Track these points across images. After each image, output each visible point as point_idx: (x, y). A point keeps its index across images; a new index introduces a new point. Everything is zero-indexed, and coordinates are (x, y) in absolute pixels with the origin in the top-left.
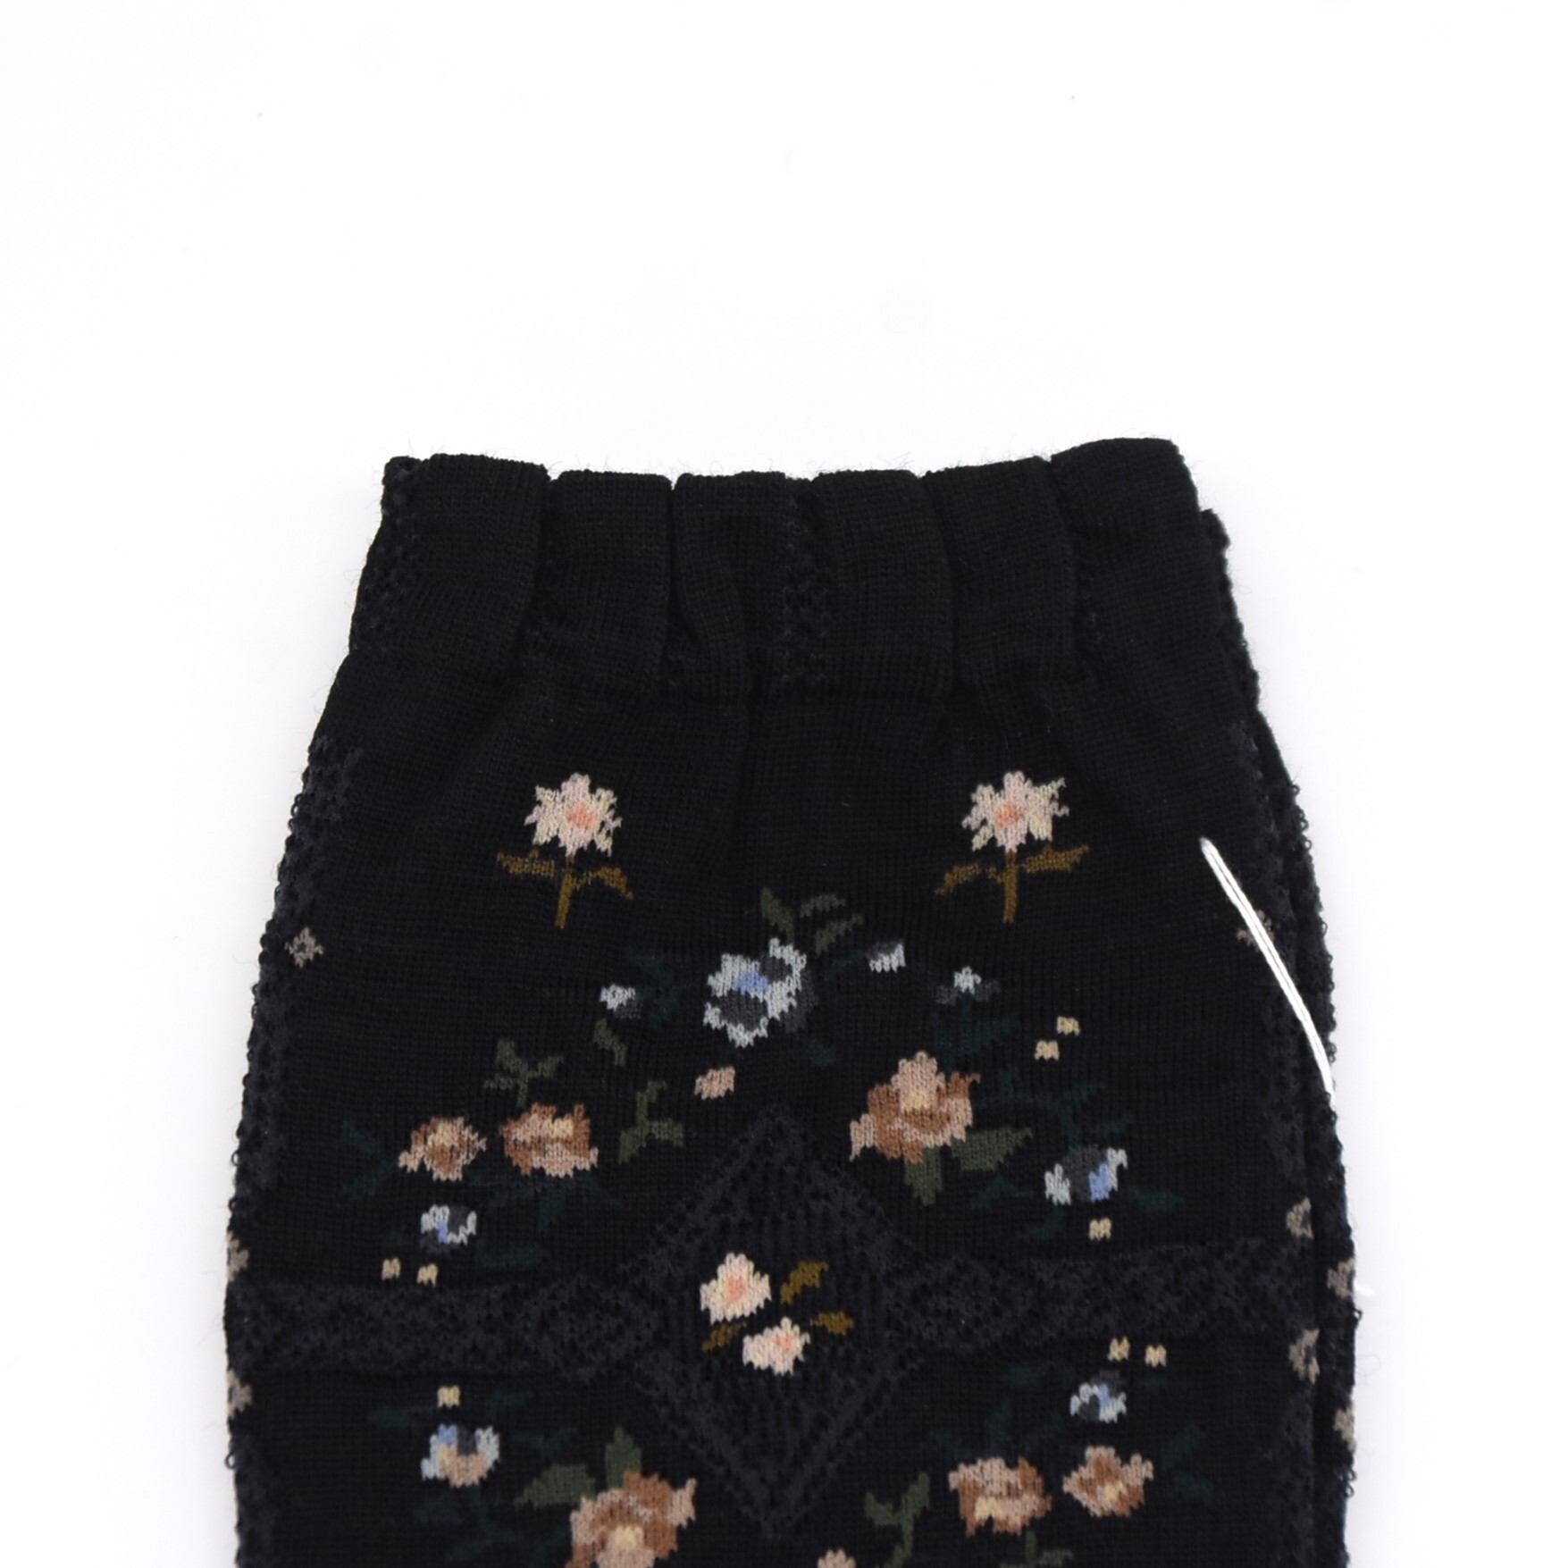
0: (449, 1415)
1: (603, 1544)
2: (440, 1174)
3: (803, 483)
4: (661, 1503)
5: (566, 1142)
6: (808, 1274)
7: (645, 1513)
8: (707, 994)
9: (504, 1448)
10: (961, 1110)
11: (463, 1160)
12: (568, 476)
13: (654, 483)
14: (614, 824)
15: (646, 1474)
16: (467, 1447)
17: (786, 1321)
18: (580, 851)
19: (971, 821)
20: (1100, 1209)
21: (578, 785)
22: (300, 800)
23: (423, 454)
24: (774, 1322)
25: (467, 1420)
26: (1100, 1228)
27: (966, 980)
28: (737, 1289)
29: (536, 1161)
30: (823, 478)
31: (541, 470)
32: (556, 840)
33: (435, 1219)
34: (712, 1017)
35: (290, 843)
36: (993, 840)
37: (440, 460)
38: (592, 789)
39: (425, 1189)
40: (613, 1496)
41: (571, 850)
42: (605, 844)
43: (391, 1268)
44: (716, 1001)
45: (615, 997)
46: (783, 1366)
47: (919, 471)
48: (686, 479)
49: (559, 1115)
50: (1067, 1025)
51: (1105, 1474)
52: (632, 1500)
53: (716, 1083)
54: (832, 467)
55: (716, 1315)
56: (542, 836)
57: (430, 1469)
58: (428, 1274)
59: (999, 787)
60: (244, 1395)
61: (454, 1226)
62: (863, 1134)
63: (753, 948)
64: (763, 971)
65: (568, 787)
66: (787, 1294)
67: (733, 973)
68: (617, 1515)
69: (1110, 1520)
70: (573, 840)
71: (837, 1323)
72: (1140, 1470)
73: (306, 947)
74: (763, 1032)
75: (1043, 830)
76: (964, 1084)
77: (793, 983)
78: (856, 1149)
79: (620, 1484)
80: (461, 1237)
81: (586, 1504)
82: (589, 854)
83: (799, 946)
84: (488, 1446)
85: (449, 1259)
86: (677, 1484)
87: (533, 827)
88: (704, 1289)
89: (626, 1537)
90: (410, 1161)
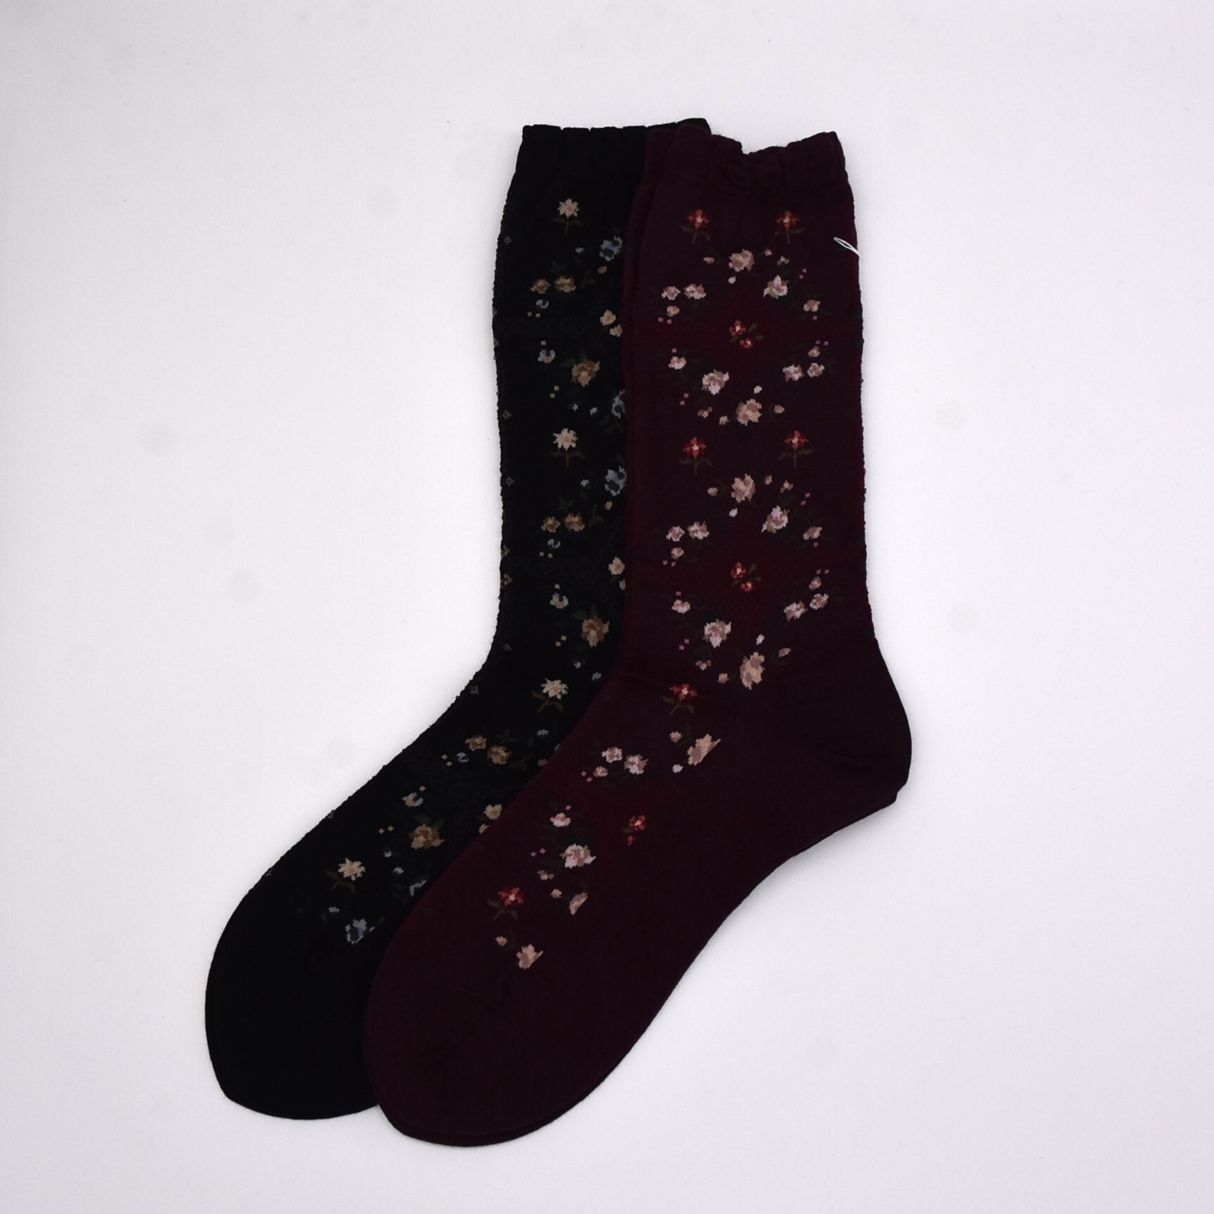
0: (544, 347)
1: (579, 375)
2: (540, 292)
3: (620, 129)
4: (593, 367)
5: (569, 284)
6: (624, 314)
7: (588, 368)
8: (600, 249)
9: (556, 354)
11: (545, 289)
12: (565, 129)
13: (585, 130)
14: (578, 210)
15: (588, 360)
16: (548, 354)
17: (619, 325)
18: (570, 217)
21: (569, 201)
22: (506, 206)
23: (531, 125)
24: (617, 325)
25: (548, 348)
28: (609, 318)
29: (562, 289)
30: (625, 128)
31: (559, 128)
32: (564, 214)
33: (539, 303)
34: (601, 255)
35: (504, 216)
37: (535, 126)
38: (573, 202)
39: (537, 296)
40: (581, 365)
41: (568, 216)
42: (576, 215)
43: (530, 314)
44: (602, 251)
45: (579, 250)
46: (619, 335)
47: (647, 126)
48: (593, 129)
49: (567, 278)
52: (586, 366)
53: (603, 270)
54: (626, 125)
55: (604, 324)
56: (561, 213)
57: (540, 359)
58: (538, 315)
60: (497, 343)
61: (544, 304)
63: (610, 239)
64: (613, 244)
65: (567, 202)
66: (619, 319)
67: (606, 244)
68: (582, 369)
70: (568, 214)
73: (508, 240)
74: (613, 258)
77: (620, 246)
79: (583, 362)
80: (545, 307)
81: (575, 367)
82: (572, 217)
83: (621, 238)
84: (553, 355)
85: (543, 312)
86: (596, 362)
87: (559, 211)
88: (601, 318)
89: (584, 374)
90: (533, 289)
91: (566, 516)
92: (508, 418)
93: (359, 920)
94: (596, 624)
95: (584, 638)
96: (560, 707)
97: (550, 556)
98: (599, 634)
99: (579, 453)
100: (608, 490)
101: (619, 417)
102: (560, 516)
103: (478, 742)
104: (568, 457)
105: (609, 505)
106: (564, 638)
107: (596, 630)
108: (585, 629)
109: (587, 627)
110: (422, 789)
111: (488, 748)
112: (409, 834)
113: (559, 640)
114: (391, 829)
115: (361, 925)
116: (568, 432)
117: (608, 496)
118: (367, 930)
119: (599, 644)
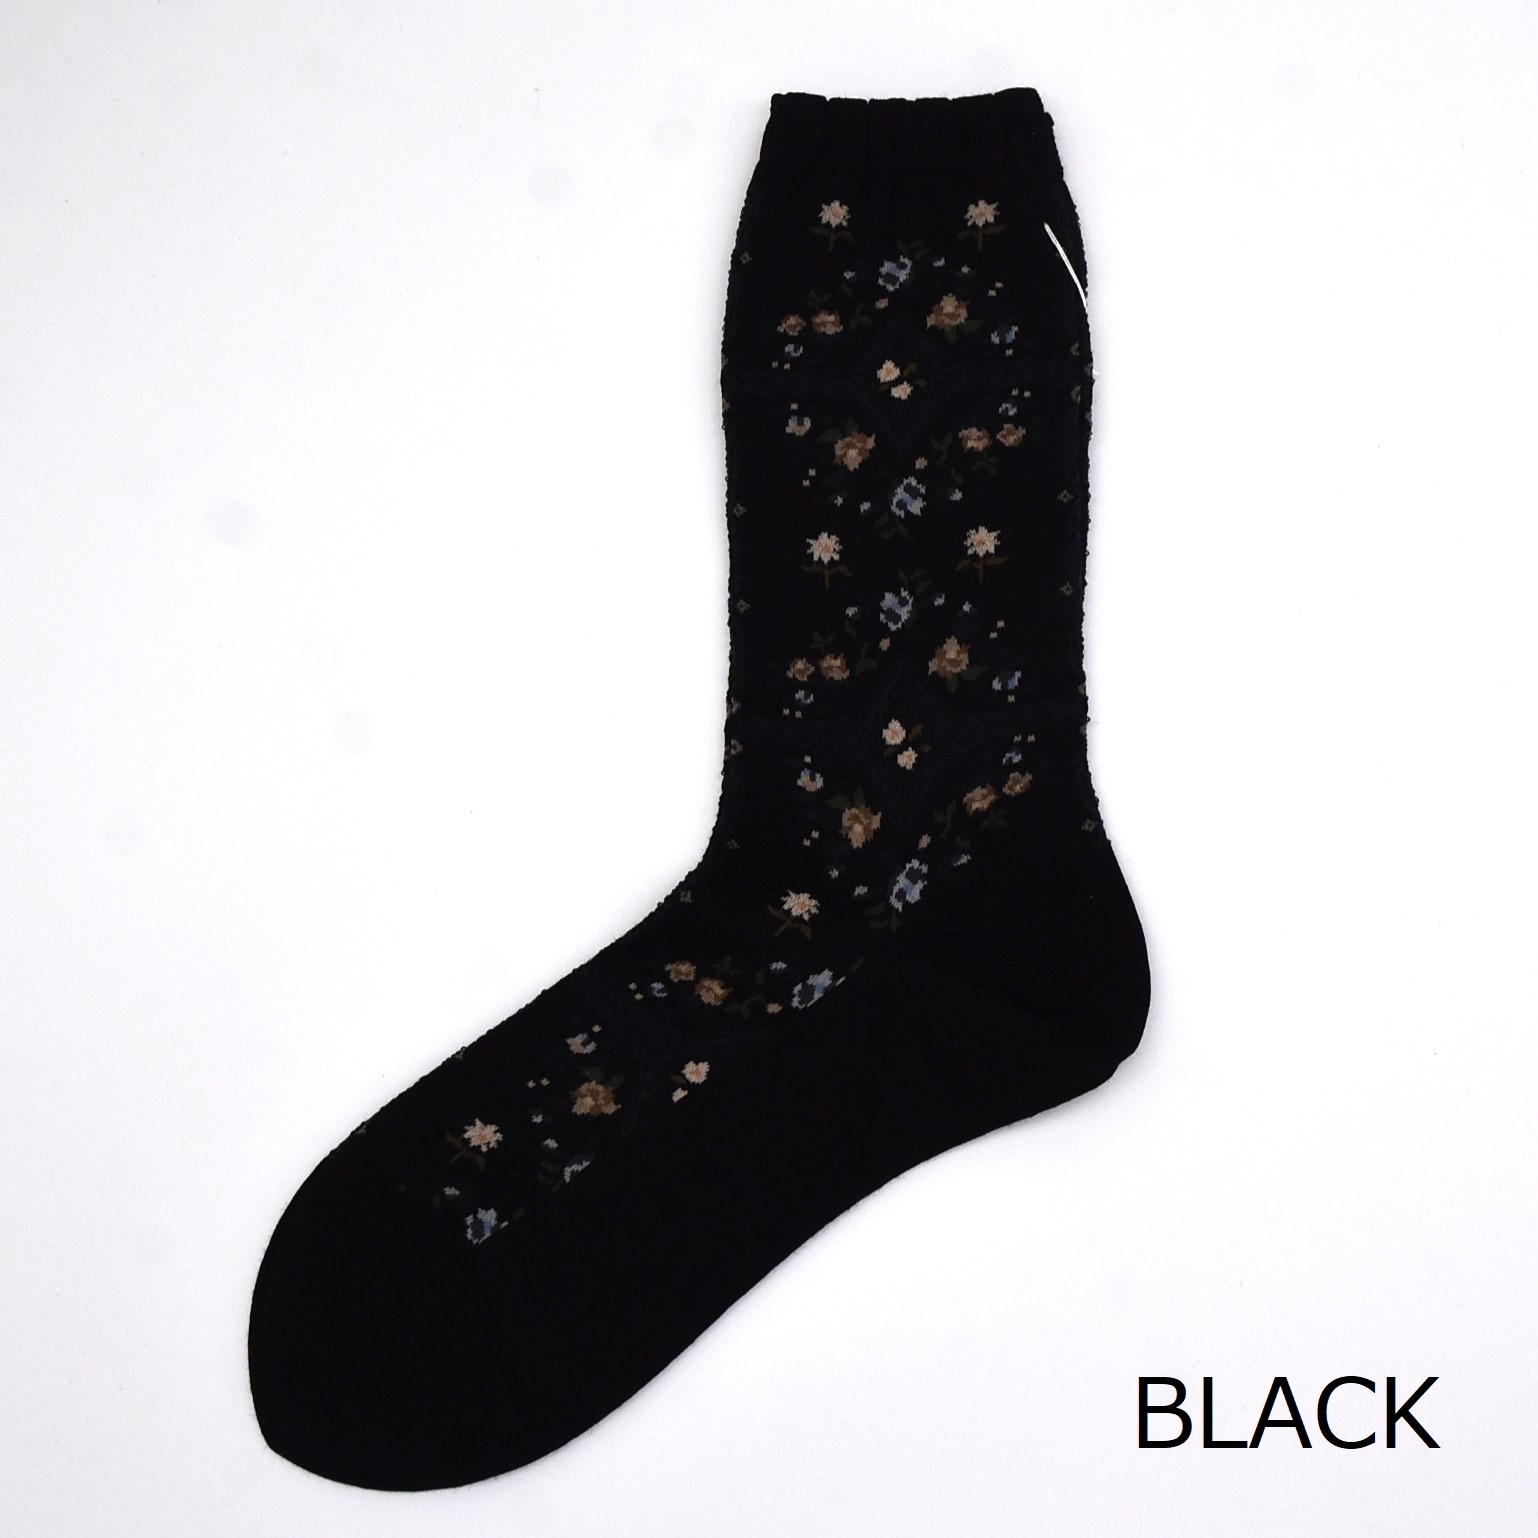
0: (794, 413)
1: (845, 454)
2: (791, 333)
3: (911, 102)
4: (865, 442)
5: (832, 323)
6: (912, 367)
7: (859, 445)
8: (879, 274)
9: (812, 424)
10: (964, 313)
11: (798, 329)
12: (833, 100)
13: (861, 102)
14: (848, 217)
15: (859, 432)
16: (801, 423)
17: (905, 383)
18: (837, 226)
19: (968, 216)
20: (1009, 346)
21: (836, 204)
22: (744, 209)
23: (784, 93)
24: (902, 383)
25: (800, 415)
26: (1009, 352)
27: (965, 270)
28: (889, 372)
29: (822, 329)
30: (918, 100)
31: (824, 98)
32: (829, 222)
33: (789, 348)
34: (881, 282)
35: (741, 223)
36: (974, 223)
37: (790, 94)
38: (841, 205)
39: (786, 339)
40: (848, 439)
41: (834, 225)
42: (845, 224)
43: (775, 364)
44: (882, 276)
45: (848, 275)
46: (904, 397)
47: (950, 98)
48: (872, 100)
49: (830, 314)
50: (999, 285)
51: (1010, 433)
52: (855, 441)
53: (882, 304)
54: (921, 97)
55: (882, 380)
56: (824, 221)
57: (788, 430)
58: (787, 366)
59: (977, 205)
60: (728, 405)
61: (796, 350)
62: (931, 321)
63: (894, 259)
64: (897, 267)
65: (833, 205)
66: (905, 374)
67: (888, 267)
68: (849, 446)
69: (1011, 448)
70: (834, 222)
71: (922, 383)
72: (1022, 432)
73: (746, 258)
74: (898, 286)
75: (991, 219)
76: (965, 304)
77: (907, 271)
78: (929, 325)
79: (850, 436)
80: (798, 354)
81: (840, 442)
82: (840, 227)
83: (910, 258)
84: (807, 423)
85: (793, 361)
86: (870, 436)
87: (821, 218)
88: (878, 372)
89: (853, 453)
90: (781, 329)
91: (822, 657)
92: (742, 516)
93: (487, 1210)
94: (861, 816)
95: (844, 835)
96: (807, 932)
97: (798, 714)
98: (866, 830)
99: (843, 569)
100: (884, 621)
101: (903, 516)
102: (814, 658)
103: (684, 970)
104: (827, 574)
105: (885, 644)
106: (815, 835)
107: (862, 823)
108: (846, 823)
109: (849, 820)
110: (597, 1029)
111: (697, 980)
112: (571, 1092)
113: (809, 837)
114: (545, 1082)
115: (489, 1217)
116: (829, 537)
117: (884, 631)
118: (497, 1226)
119: (865, 844)
